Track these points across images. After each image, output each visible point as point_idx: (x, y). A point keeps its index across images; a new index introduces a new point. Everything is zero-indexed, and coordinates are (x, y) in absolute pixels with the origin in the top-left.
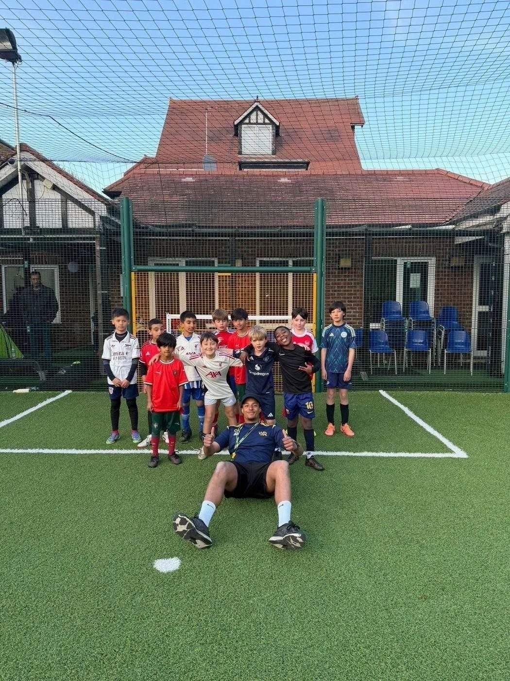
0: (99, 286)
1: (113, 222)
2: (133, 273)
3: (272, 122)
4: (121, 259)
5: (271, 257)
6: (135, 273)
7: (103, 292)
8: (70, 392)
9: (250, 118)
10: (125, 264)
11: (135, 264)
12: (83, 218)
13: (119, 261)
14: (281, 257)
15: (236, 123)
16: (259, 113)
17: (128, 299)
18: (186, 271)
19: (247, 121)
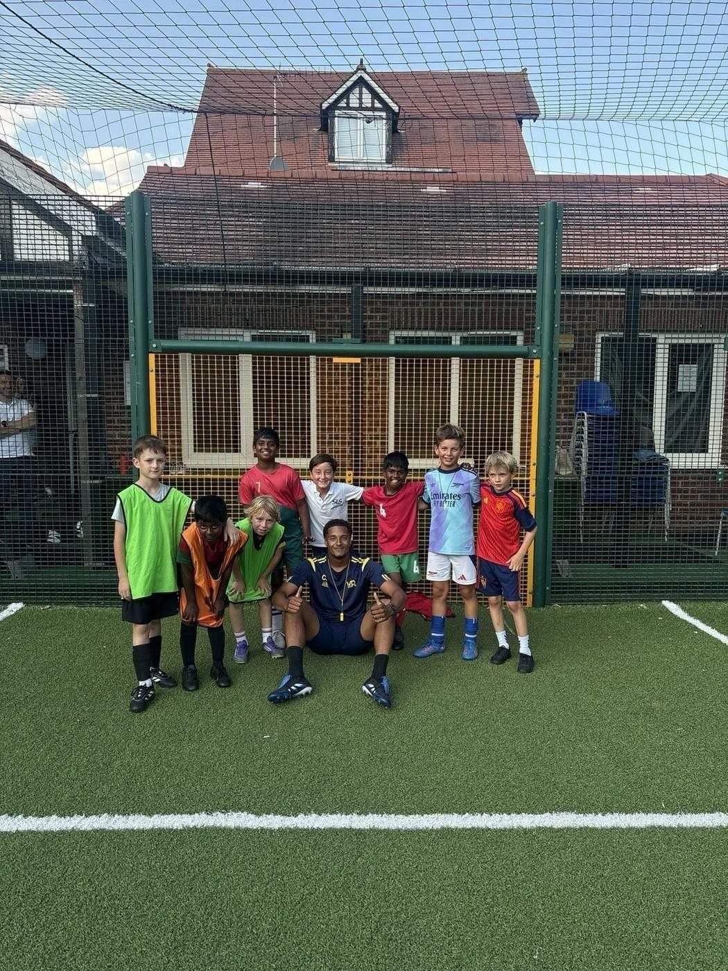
0: (83, 383)
1: (111, 251)
2: (152, 357)
3: (386, 107)
4: (127, 327)
5: (419, 329)
6: (157, 357)
7: (89, 395)
8: (20, 605)
9: (348, 99)
10: (134, 339)
11: (156, 337)
12: (45, 237)
13: (123, 330)
14: (439, 329)
15: (325, 105)
16: (364, 90)
17: (142, 411)
18: (253, 352)
19: (343, 104)
